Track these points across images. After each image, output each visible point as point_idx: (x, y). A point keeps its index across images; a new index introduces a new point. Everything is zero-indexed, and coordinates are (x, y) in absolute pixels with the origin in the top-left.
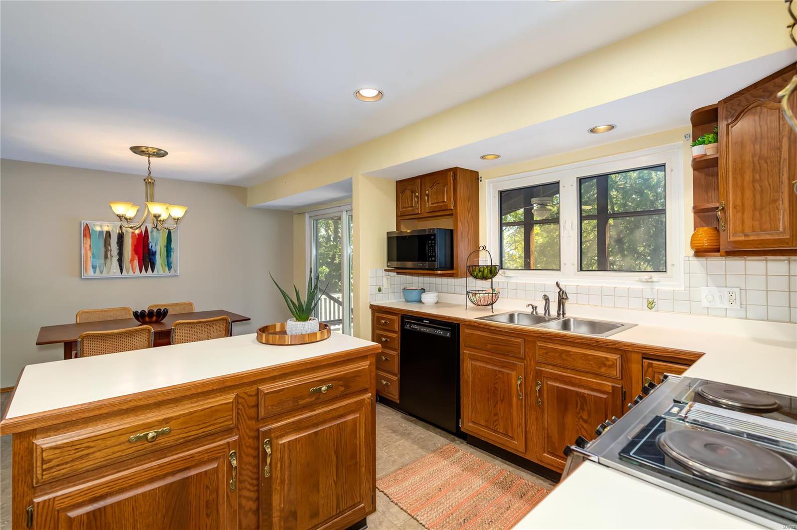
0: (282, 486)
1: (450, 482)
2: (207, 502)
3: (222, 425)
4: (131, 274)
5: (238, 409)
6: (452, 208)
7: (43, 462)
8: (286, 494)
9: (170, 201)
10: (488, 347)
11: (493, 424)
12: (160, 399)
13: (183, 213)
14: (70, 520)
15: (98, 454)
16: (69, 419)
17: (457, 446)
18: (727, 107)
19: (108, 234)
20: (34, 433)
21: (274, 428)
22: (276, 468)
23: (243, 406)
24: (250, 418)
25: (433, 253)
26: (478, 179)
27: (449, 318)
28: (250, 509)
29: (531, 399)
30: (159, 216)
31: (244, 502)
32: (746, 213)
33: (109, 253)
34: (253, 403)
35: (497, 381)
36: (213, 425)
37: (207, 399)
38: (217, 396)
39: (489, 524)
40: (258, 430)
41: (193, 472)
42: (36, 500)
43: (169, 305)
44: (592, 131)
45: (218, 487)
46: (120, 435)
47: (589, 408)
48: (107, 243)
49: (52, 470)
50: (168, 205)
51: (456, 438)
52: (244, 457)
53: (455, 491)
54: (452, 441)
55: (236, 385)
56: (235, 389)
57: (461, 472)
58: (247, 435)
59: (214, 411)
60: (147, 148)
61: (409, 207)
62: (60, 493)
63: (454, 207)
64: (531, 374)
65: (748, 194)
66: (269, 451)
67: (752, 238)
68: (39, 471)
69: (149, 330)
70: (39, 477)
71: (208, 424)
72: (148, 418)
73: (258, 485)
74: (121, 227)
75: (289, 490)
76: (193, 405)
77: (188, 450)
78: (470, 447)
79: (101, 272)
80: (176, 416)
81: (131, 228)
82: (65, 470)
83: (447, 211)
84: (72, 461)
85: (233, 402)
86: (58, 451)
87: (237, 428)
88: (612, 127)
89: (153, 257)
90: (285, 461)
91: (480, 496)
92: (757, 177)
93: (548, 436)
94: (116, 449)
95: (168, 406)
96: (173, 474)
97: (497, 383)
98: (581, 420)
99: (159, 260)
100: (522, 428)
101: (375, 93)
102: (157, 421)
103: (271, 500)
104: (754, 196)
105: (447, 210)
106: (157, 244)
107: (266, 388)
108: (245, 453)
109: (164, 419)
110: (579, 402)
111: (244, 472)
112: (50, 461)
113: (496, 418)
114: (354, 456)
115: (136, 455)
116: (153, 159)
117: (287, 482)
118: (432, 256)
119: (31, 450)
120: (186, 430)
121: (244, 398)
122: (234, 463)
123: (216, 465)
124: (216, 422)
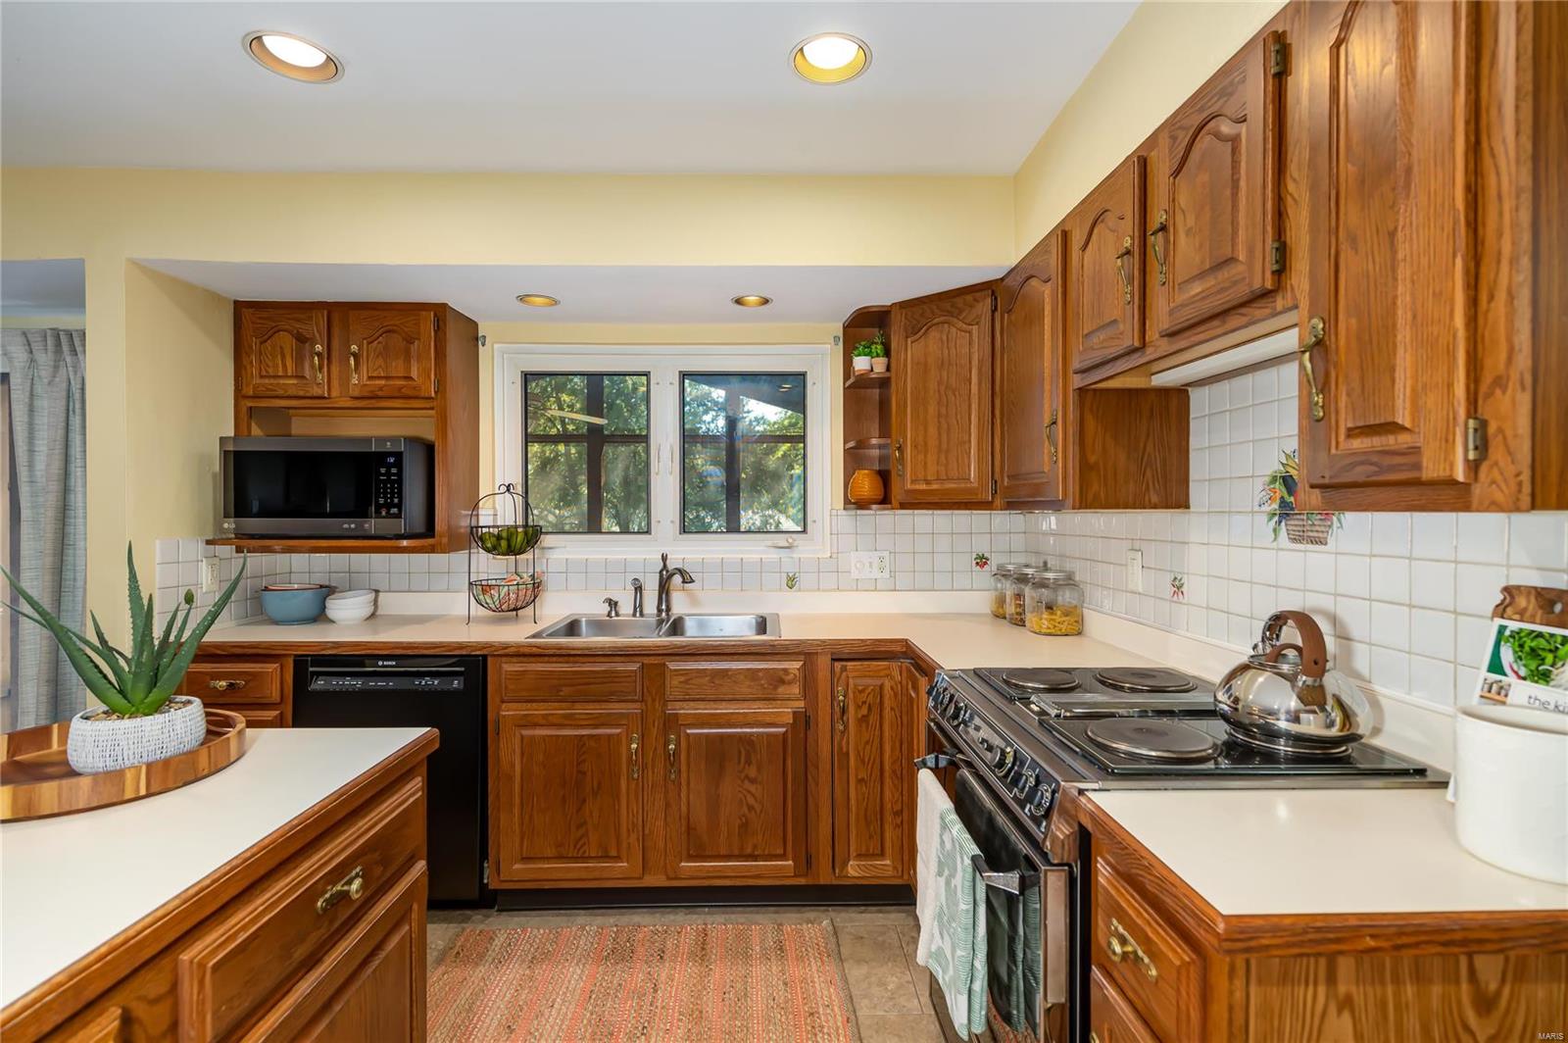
1: (521, 1003)
6: (433, 395)
10: (561, 693)
11: (575, 847)
17: (481, 927)
18: (906, 314)
25: (392, 498)
26: (477, 339)
27: (461, 646)
29: (653, 773)
32: (929, 456)
35: (583, 757)
39: (642, 1034)
44: (739, 301)
47: (759, 756)
51: (469, 912)
53: (542, 1015)
54: (463, 921)
57: (527, 972)
61: (286, 377)
63: (435, 392)
64: (654, 726)
65: (932, 431)
67: (935, 486)
78: (510, 916)
83: (417, 401)
88: (766, 301)
91: (593, 996)
92: (943, 411)
93: (689, 828)
97: (584, 761)
98: (746, 782)
100: (638, 832)
101: (316, 58)
104: (939, 434)
105: (416, 398)
110: (743, 753)
113: (582, 831)
118: (388, 506)
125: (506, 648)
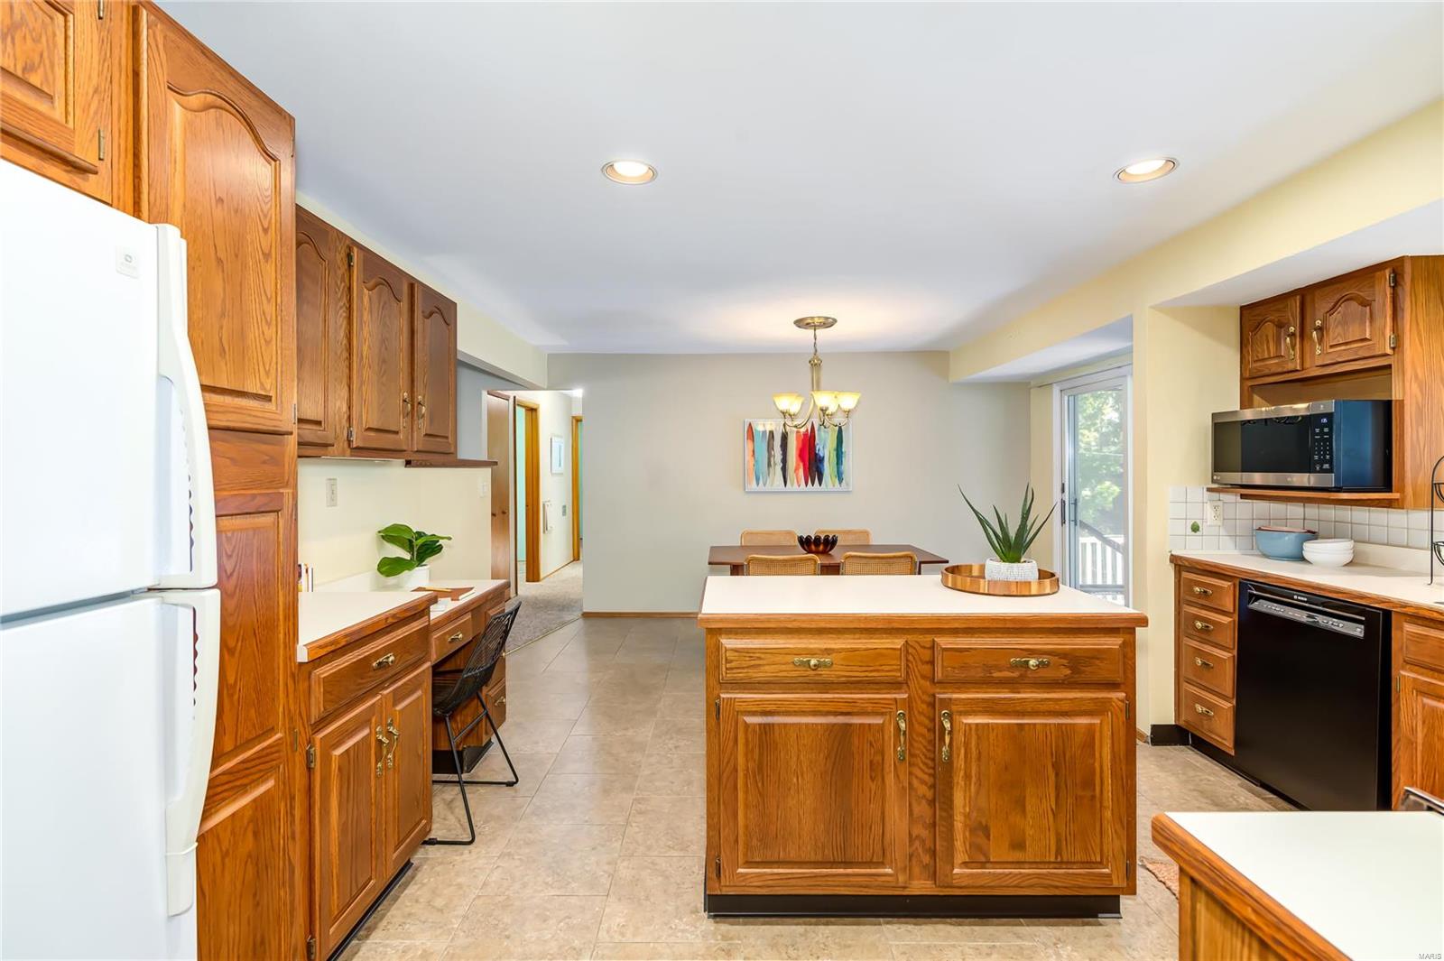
0: (968, 783)
2: (871, 762)
3: (888, 674)
4: (795, 487)
5: (907, 660)
6: (1389, 351)
7: (727, 661)
8: (973, 795)
9: (838, 389)
12: (822, 625)
13: (855, 403)
14: (747, 725)
15: (767, 668)
16: (745, 626)
19: (772, 433)
20: (720, 631)
21: (956, 699)
22: (959, 755)
23: (914, 658)
24: (924, 677)
27: (1361, 596)
28: (924, 796)
30: (827, 409)
31: (916, 783)
33: (772, 459)
34: (927, 658)
36: (878, 671)
37: (871, 638)
38: (883, 638)
40: (934, 696)
41: (856, 720)
42: (723, 696)
43: (840, 532)
45: (883, 750)
46: (786, 654)
48: (770, 448)
49: (734, 671)
50: (836, 393)
52: (916, 726)
55: (903, 629)
56: (905, 634)
58: (920, 698)
59: (879, 654)
60: (812, 318)
61: (1270, 358)
62: (739, 696)
63: (1392, 349)
66: (947, 725)
68: (724, 669)
69: (815, 561)
70: (724, 674)
71: (871, 668)
72: (811, 643)
73: (934, 768)
74: (784, 425)
75: (978, 793)
76: (856, 641)
77: (851, 693)
79: (765, 485)
80: (838, 649)
81: (796, 426)
82: (741, 675)
83: (1371, 361)
84: (747, 667)
85: (901, 649)
86: (736, 654)
87: (907, 683)
89: (821, 466)
90: (971, 749)
94: (784, 667)
95: (830, 636)
96: (836, 714)
99: (828, 468)
101: (1157, 164)
102: (820, 650)
103: (952, 795)
105: (1372, 357)
106: (826, 447)
107: (944, 642)
108: (916, 720)
109: (826, 649)
111: (915, 744)
112: (731, 661)
114: (1088, 783)
115: (801, 679)
116: (820, 332)
117: (974, 779)
118: (1322, 462)
119: (718, 646)
120: (849, 668)
121: (915, 648)
122: (903, 725)
123: (881, 722)
124: (880, 668)
125: (1405, 607)
